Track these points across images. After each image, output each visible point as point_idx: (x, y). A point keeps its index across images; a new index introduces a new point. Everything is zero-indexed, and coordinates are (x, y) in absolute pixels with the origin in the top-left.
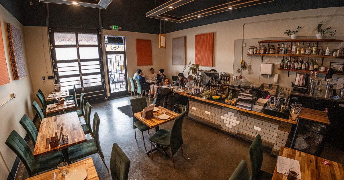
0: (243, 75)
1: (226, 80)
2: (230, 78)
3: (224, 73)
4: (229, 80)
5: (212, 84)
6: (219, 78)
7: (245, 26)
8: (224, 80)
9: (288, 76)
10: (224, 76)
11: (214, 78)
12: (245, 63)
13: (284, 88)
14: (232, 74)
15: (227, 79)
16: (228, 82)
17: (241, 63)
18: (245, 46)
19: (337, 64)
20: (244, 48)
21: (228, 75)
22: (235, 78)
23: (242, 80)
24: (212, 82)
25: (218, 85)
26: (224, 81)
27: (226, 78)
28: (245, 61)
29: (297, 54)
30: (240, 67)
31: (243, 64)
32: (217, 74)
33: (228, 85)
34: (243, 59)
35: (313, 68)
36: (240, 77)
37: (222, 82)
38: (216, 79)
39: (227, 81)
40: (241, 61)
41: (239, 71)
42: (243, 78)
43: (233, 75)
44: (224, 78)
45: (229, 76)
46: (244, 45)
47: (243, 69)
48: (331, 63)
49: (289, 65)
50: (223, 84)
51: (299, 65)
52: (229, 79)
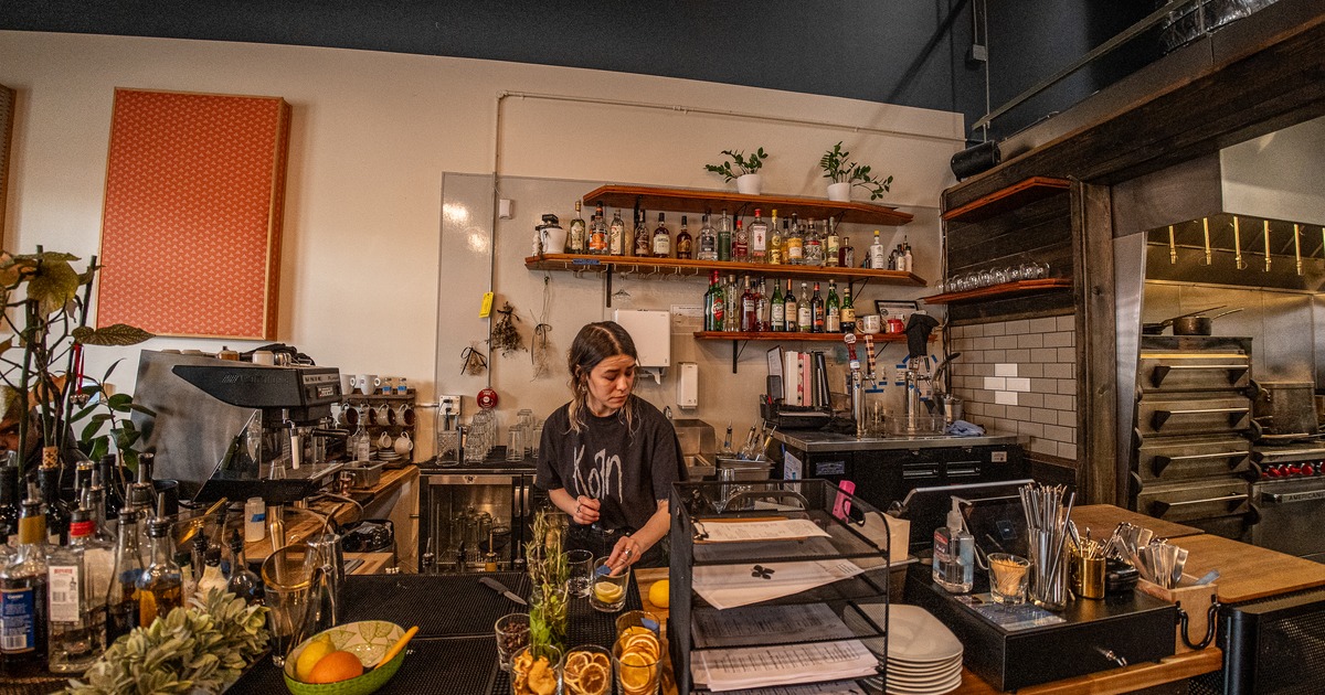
0: (502, 386)
1: (385, 428)
2: (417, 412)
3: (372, 378)
4: (410, 428)
5: (275, 471)
6: (335, 417)
7: (507, 103)
8: (375, 430)
9: (735, 372)
10: (368, 401)
11: (293, 410)
12: (509, 311)
13: (729, 431)
14: (428, 385)
15: (400, 418)
16: (403, 443)
17: (486, 311)
18: (512, 216)
19: (897, 307)
20: (504, 226)
21: (401, 393)
22: (456, 407)
23: (503, 416)
24: (271, 452)
25: (336, 474)
26: (375, 435)
27: (391, 414)
28: (514, 302)
29: (774, 262)
30: (480, 336)
31: (499, 319)
32: (325, 378)
33: (405, 460)
34: (503, 289)
35: (842, 324)
36: (486, 399)
37: (362, 446)
38: (316, 422)
39: (395, 435)
40: (488, 301)
41: (475, 362)
42: (503, 401)
43: (435, 388)
44: (372, 413)
45: (405, 401)
46: (504, 209)
47: (500, 351)
48: (876, 302)
49: (749, 313)
50: (365, 456)
51: (787, 308)
52: (409, 416)
